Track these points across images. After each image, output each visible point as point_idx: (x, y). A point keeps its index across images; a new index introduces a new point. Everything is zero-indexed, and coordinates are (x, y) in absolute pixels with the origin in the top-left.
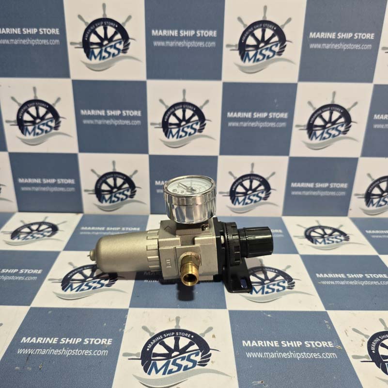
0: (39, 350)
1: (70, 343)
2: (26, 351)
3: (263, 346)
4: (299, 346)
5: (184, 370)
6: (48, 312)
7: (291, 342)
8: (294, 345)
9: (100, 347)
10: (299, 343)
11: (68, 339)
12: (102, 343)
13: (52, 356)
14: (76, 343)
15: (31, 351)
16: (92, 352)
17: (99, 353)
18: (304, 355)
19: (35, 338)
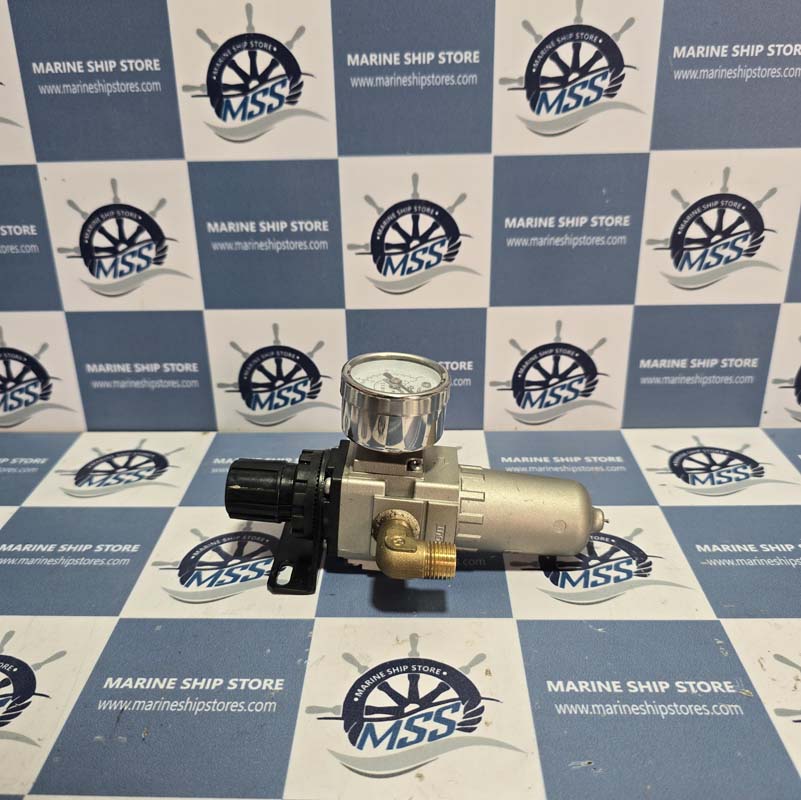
0: (140, 702)
1: (201, 688)
2: (114, 705)
3: (589, 690)
4: (663, 691)
5: (429, 740)
6: (155, 626)
7: (648, 683)
8: (653, 688)
9: (262, 695)
10: (664, 685)
11: (196, 680)
12: (264, 688)
13: (167, 713)
14: (213, 688)
15: (124, 705)
16: (245, 706)
17: (259, 707)
18: (673, 708)
19: (130, 680)
